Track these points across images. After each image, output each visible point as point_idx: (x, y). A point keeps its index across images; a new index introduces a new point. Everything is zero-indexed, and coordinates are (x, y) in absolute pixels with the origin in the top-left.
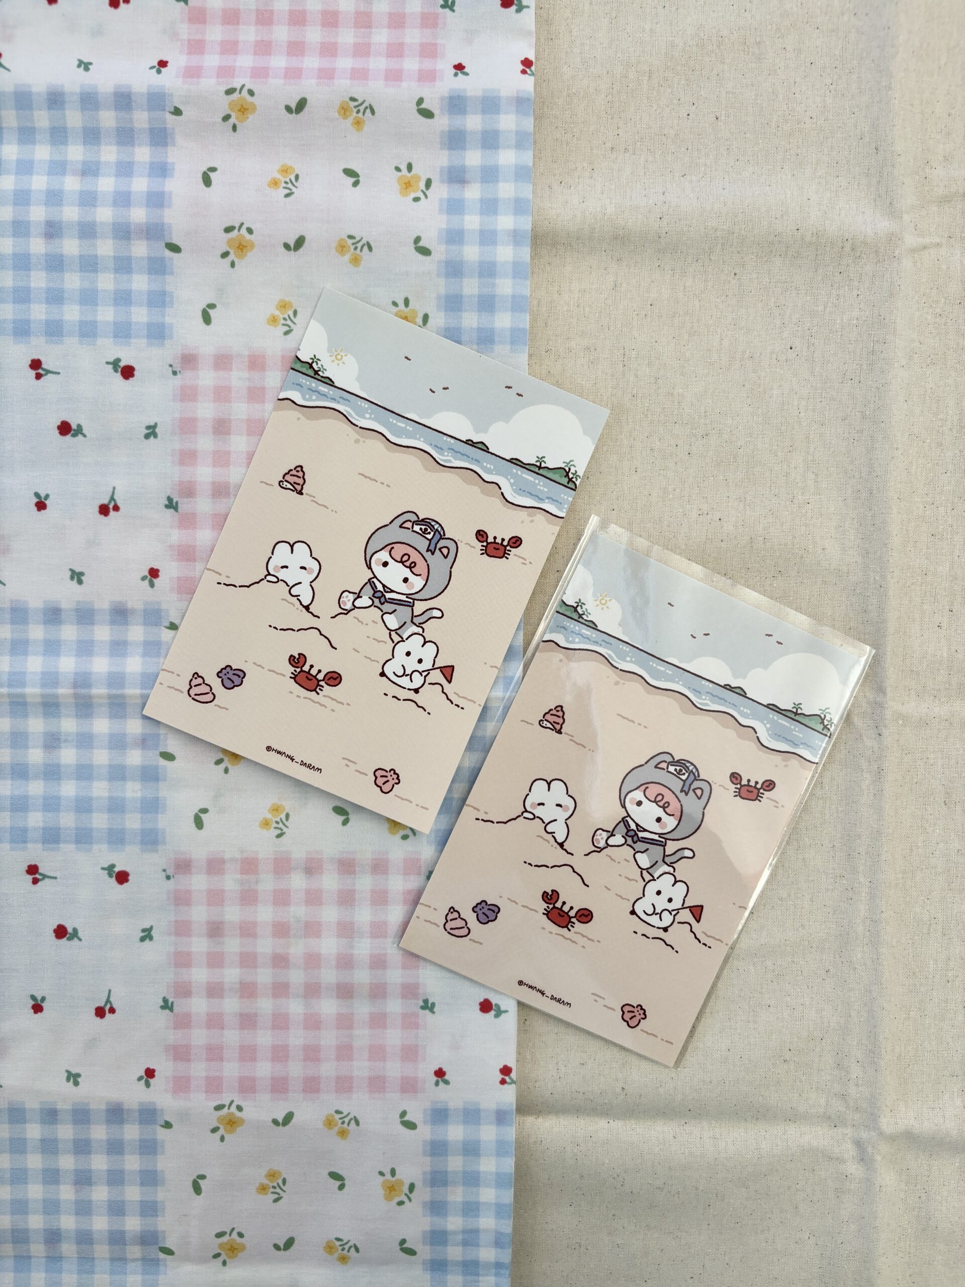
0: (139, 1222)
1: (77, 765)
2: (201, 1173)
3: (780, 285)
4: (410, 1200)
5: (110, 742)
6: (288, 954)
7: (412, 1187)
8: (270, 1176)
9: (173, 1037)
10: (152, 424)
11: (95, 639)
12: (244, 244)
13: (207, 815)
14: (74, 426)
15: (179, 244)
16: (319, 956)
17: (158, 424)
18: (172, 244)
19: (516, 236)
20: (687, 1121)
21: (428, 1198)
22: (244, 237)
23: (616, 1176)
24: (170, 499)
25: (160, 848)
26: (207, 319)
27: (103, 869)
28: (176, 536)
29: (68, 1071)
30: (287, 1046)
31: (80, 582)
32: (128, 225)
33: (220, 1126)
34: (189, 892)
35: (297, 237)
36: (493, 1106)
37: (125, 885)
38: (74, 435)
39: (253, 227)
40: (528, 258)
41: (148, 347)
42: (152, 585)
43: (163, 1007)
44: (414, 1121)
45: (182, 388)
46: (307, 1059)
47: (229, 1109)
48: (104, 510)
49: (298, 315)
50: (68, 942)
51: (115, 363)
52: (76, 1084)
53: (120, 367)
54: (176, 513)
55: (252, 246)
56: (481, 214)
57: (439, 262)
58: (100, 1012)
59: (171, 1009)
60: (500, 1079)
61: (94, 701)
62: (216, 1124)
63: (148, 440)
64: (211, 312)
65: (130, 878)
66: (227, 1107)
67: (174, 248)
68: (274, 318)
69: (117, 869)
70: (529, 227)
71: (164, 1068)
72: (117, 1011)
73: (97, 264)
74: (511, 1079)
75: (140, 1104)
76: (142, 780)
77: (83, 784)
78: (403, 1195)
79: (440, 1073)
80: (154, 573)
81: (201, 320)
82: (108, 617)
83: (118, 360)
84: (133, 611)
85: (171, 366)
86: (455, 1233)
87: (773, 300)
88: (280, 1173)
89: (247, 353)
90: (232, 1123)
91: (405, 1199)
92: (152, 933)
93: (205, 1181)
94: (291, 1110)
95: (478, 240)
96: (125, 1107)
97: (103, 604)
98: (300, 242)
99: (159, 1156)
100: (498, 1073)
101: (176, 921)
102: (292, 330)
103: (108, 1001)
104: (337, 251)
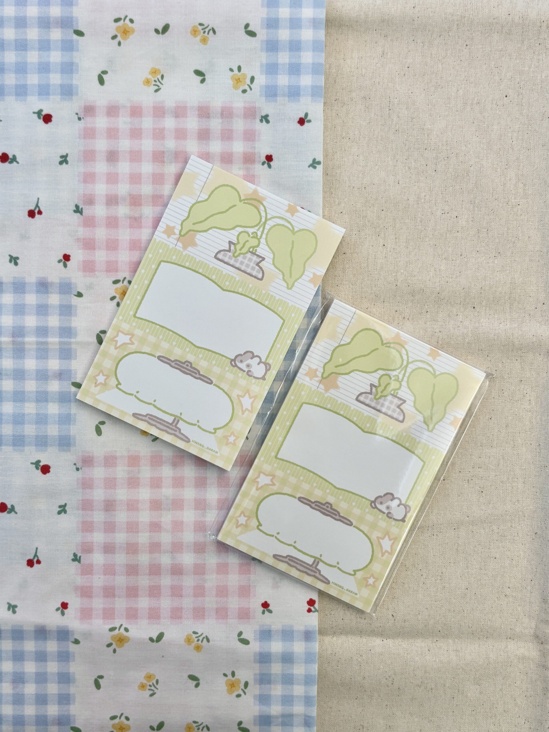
0: (57, 709)
1: (14, 391)
2: (100, 674)
3: (498, 52)
4: (245, 693)
5: (37, 376)
6: (161, 522)
7: (246, 684)
8: (147, 677)
9: (80, 581)
10: (65, 154)
11: (26, 303)
12: (128, 30)
13: (104, 426)
14: (11, 156)
15: (83, 30)
16: (182, 523)
17: (69, 156)
18: (78, 31)
19: (315, 23)
20: (437, 639)
21: (257, 692)
22: (128, 25)
23: (388, 678)
24: (77, 206)
25: (72, 449)
26: (101, 81)
27: (32, 463)
28: (82, 232)
29: (8, 603)
30: (160, 586)
31: (16, 264)
32: (48, 18)
33: (112, 642)
34: (92, 479)
35: (163, 25)
36: (302, 628)
37: (48, 474)
38: (11, 162)
39: (134, 19)
40: (323, 38)
41: (61, 101)
42: (65, 266)
43: (73, 560)
44: (247, 639)
45: (86, 129)
46: (173, 595)
47: (119, 630)
48: (31, 214)
49: (164, 78)
50: (8, 515)
51: (39, 113)
52: (14, 612)
53: (42, 115)
54: (81, 216)
55: (133, 31)
56: (291, 7)
57: (262, 41)
58: (30, 563)
59: (79, 561)
60: (307, 609)
61: (27, 346)
62: (110, 641)
63: (62, 166)
64: (104, 76)
65: (51, 470)
66: (117, 629)
67: (80, 33)
68: (148, 80)
69: (42, 464)
70: (323, 16)
71: (74, 603)
72: (42, 563)
73: (26, 45)
74: (314, 608)
75: (58, 627)
76: (59, 402)
77: (18, 404)
78: (240, 690)
79: (265, 605)
80: (67, 258)
81: (98, 82)
82: (35, 288)
83: (41, 111)
84: (52, 284)
85: (77, 114)
86: (277, 717)
87: (493, 63)
88: (154, 676)
89: (129, 105)
90: (121, 640)
91: (241, 692)
92: (66, 508)
93: (103, 679)
94: (162, 631)
95: (289, 25)
96: (47, 629)
97: (32, 279)
98: (166, 28)
99: (71, 663)
100: (306, 604)
101: (82, 500)
102: (161, 89)
103: (36, 555)
104: (191, 34)
